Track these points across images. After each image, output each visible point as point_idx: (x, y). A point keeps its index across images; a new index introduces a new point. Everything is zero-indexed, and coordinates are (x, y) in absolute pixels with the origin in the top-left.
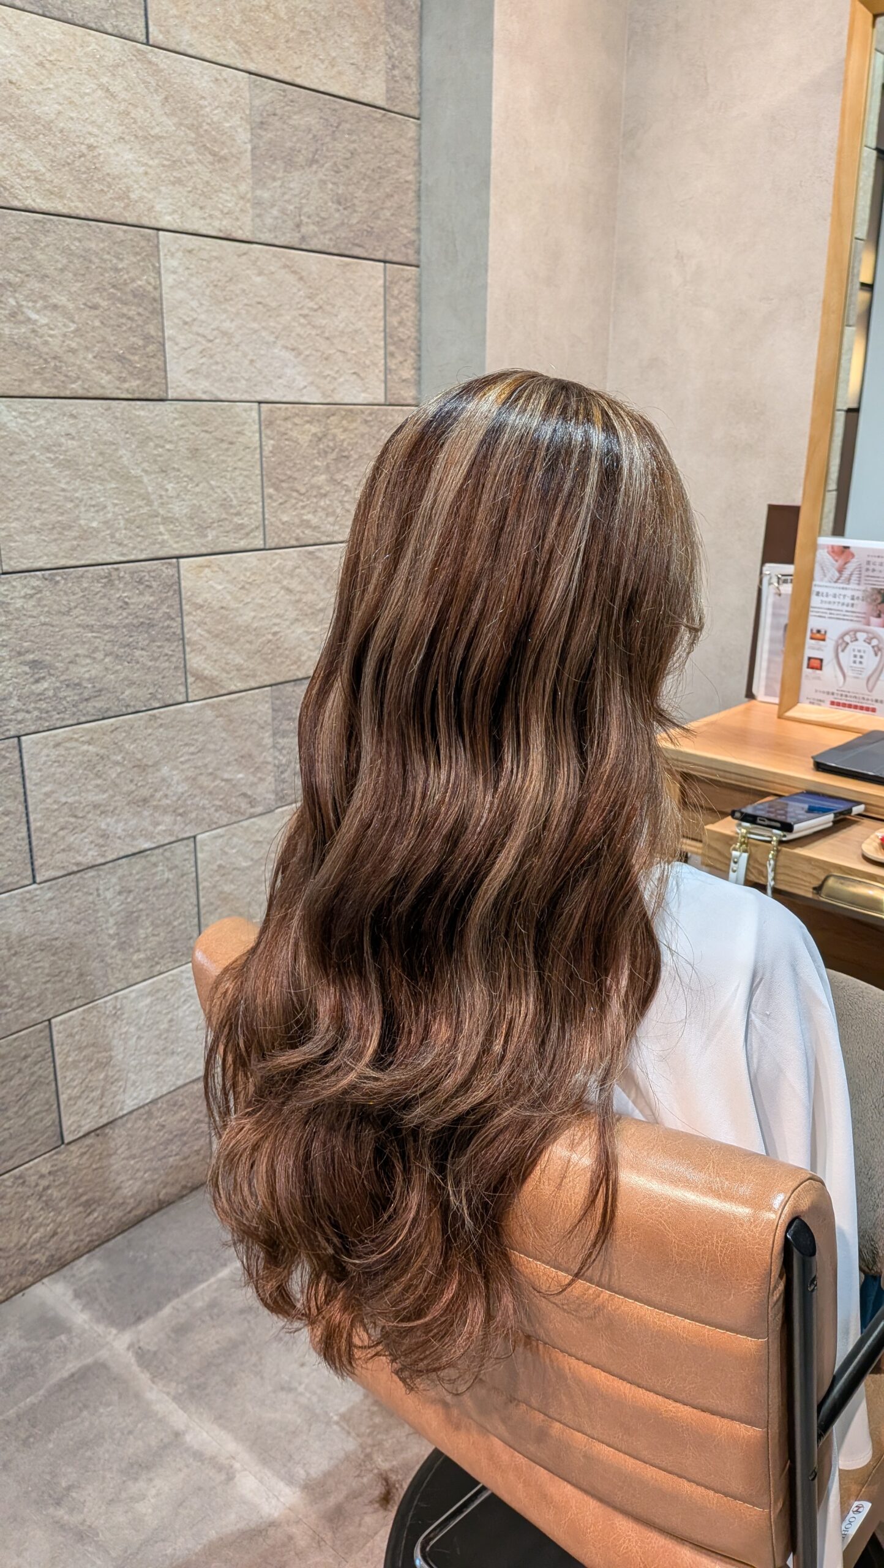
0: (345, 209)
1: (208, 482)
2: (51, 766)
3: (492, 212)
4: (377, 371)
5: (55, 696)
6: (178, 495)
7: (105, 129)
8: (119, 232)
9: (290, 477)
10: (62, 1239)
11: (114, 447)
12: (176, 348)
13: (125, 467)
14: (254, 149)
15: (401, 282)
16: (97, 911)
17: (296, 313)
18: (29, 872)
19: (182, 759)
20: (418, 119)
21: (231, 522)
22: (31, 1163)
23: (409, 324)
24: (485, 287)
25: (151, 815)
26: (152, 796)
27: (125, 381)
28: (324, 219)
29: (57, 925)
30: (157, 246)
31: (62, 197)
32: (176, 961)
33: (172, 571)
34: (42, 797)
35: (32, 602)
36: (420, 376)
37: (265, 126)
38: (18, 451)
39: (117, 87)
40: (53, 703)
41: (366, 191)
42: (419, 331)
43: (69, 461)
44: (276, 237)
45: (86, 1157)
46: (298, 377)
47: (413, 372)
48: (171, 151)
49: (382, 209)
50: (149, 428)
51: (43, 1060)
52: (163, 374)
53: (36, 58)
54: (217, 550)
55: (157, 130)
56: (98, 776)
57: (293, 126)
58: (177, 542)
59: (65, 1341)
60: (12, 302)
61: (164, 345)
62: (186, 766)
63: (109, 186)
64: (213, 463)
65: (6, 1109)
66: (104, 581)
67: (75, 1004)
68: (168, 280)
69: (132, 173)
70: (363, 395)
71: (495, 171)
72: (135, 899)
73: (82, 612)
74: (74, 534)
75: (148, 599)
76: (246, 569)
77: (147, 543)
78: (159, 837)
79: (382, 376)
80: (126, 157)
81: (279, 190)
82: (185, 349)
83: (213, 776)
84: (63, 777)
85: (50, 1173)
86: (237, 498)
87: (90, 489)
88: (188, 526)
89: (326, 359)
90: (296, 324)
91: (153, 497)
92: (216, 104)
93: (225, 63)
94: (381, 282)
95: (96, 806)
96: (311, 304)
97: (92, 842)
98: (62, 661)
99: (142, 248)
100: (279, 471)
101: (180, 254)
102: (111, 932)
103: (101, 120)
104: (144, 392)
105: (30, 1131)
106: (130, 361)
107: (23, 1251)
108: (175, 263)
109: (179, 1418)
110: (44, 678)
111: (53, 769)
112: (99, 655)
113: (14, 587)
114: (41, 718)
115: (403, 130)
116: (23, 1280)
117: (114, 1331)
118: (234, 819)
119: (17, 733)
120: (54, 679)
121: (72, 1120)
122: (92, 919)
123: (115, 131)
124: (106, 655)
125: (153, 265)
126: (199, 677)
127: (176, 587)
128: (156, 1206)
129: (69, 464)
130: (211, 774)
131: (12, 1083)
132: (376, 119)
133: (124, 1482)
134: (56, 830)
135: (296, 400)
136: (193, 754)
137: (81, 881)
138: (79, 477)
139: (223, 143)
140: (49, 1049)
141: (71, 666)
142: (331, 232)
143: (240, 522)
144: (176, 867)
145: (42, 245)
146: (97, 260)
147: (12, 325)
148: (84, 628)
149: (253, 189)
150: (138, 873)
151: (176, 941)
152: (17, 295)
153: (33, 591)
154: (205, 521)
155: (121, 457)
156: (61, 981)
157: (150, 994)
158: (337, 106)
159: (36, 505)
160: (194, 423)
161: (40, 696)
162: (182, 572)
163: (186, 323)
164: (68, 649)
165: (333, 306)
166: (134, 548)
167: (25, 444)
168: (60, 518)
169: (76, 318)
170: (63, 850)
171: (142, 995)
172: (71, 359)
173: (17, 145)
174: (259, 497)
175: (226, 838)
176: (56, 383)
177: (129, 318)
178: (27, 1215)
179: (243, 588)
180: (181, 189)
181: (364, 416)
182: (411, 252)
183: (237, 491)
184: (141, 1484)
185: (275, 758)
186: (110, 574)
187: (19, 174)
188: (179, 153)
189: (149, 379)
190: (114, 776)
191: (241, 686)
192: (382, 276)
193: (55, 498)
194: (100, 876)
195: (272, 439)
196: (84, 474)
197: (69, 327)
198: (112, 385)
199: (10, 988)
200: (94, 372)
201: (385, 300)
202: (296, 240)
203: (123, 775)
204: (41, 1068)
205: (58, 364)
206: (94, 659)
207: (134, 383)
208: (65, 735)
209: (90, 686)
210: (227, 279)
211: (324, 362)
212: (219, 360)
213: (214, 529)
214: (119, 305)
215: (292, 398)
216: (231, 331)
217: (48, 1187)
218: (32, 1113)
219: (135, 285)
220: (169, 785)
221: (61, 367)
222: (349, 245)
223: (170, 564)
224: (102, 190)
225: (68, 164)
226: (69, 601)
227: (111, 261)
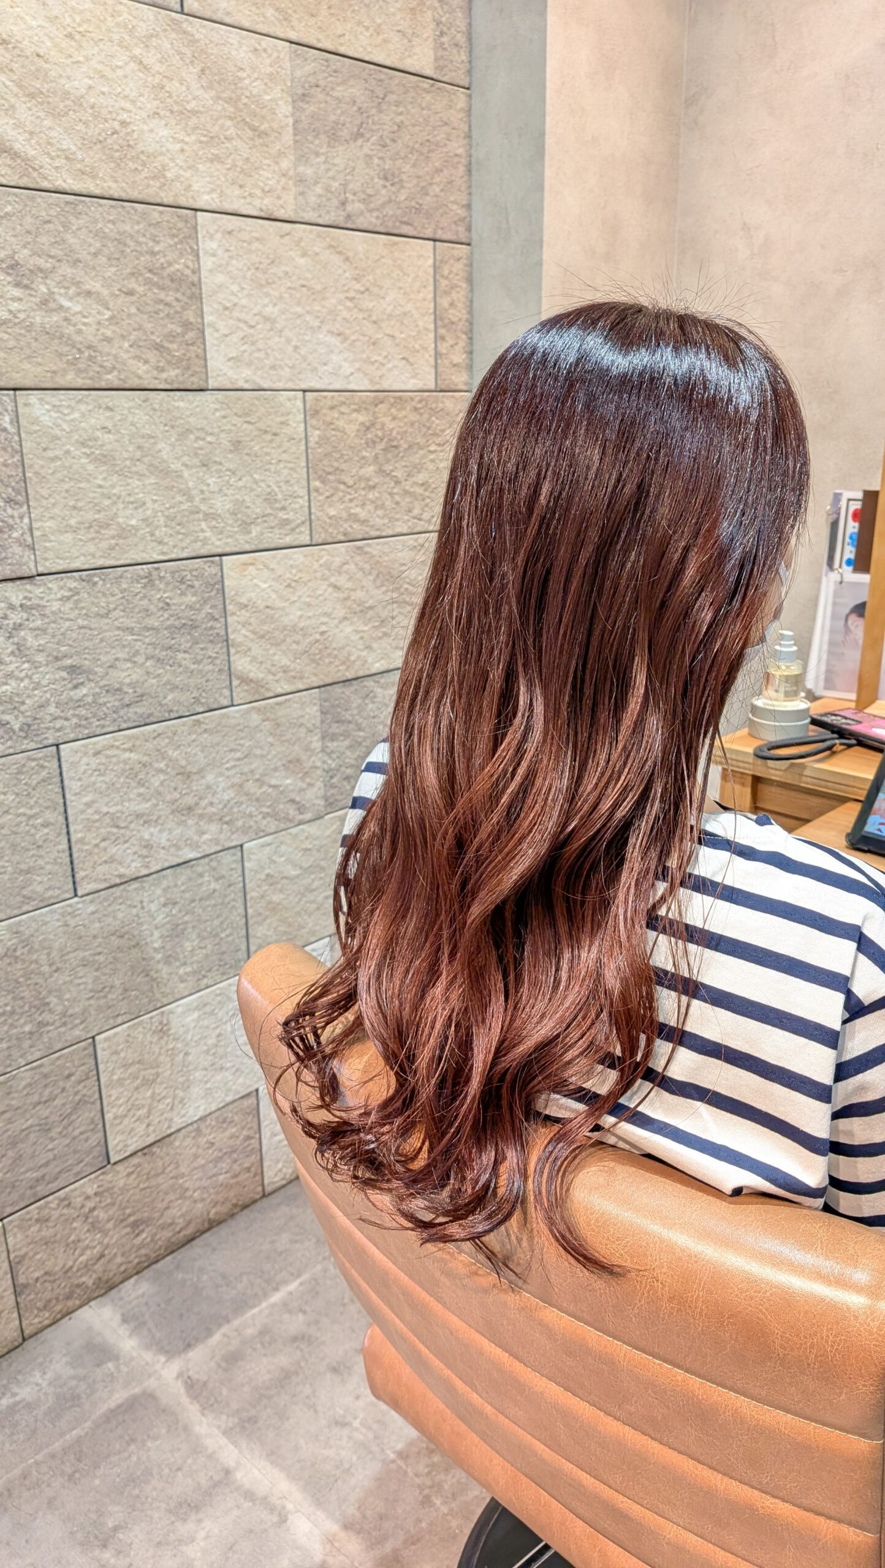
0: (392, 185)
1: (251, 476)
2: (91, 775)
3: (547, 184)
4: (427, 356)
5: (94, 702)
6: (221, 490)
7: (139, 104)
8: (155, 213)
9: (337, 469)
10: (109, 1261)
11: (152, 441)
12: (216, 335)
13: (164, 461)
14: (296, 122)
15: (452, 261)
16: (141, 924)
17: (342, 296)
18: (71, 886)
19: (228, 765)
20: (468, 89)
21: (275, 517)
22: (77, 1184)
23: (460, 305)
24: (540, 264)
25: (197, 823)
26: (197, 804)
27: (163, 370)
28: (370, 196)
29: (99, 940)
30: (195, 228)
31: (94, 177)
32: (223, 974)
33: (214, 570)
34: (82, 807)
35: (69, 605)
36: (471, 360)
37: (308, 99)
38: (52, 446)
39: (151, 59)
40: (93, 710)
41: (414, 166)
43: (105, 456)
44: (320, 216)
45: (133, 1176)
46: (343, 363)
47: (464, 356)
48: (208, 126)
49: (431, 184)
50: (191, 420)
51: (88, 1078)
52: (202, 362)
53: (65, 29)
54: (261, 547)
55: (193, 105)
56: (141, 784)
57: (337, 98)
58: (220, 540)
59: (113, 1369)
60: (43, 289)
61: (203, 332)
62: (232, 772)
63: (144, 165)
64: (256, 456)
65: (50, 1130)
66: (144, 581)
67: (119, 1020)
68: (207, 263)
69: (168, 150)
70: (413, 381)
71: (550, 141)
72: (180, 911)
73: (122, 614)
74: (112, 532)
75: (190, 599)
76: (292, 566)
78: (205, 847)
79: (432, 361)
80: (161, 134)
81: (323, 167)
82: (226, 336)
83: (260, 782)
84: (104, 786)
85: (96, 1194)
86: (282, 492)
87: (128, 484)
88: (230, 522)
89: (374, 344)
90: (342, 308)
91: (194, 492)
92: (256, 75)
93: (264, 32)
94: (431, 262)
95: (138, 816)
96: (358, 286)
97: (135, 853)
98: (101, 666)
99: (180, 230)
100: (325, 462)
101: (218, 236)
102: (156, 945)
103: (134, 94)
104: (182, 383)
105: (75, 1152)
106: (168, 349)
107: (69, 1274)
108: (214, 245)
109: (229, 1453)
110: (82, 683)
111: (93, 779)
112: (140, 659)
113: (50, 589)
114: (80, 726)
115: (451, 101)
116: (70, 1303)
117: (163, 1359)
118: (282, 826)
119: (55, 742)
120: (93, 685)
121: (118, 1138)
122: (136, 933)
123: (149, 106)
124: (147, 659)
125: (191, 248)
126: (245, 680)
127: (219, 586)
128: (206, 1225)
129: (104, 459)
130: (258, 780)
131: (56, 1103)
132: (424, 90)
133: (173, 1523)
134: (98, 841)
135: (342, 388)
136: (239, 759)
137: (124, 894)
138: (117, 472)
139: (263, 117)
140: (93, 1067)
141: (111, 670)
142: (378, 210)
143: (285, 517)
144: (223, 877)
145: (74, 228)
146: (132, 244)
147: (43, 313)
148: (123, 631)
149: (295, 166)
150: (183, 884)
151: (223, 953)
152: (48, 282)
153: (70, 593)
154: (248, 516)
155: (160, 451)
156: (105, 997)
157: (197, 1008)
158: (383, 77)
159: (72, 503)
160: (236, 414)
161: (79, 703)
162: (225, 570)
163: (226, 308)
164: (107, 653)
165: (381, 288)
166: (175, 546)
167: (59, 439)
168: (97, 516)
169: (111, 305)
170: (106, 862)
171: (189, 1010)
172: (105, 347)
173: (46, 122)
174: (305, 491)
175: (274, 846)
176: (91, 374)
177: (167, 304)
178: (72, 1238)
179: (289, 586)
180: (219, 166)
181: (414, 404)
182: (461, 229)
183: (282, 484)
184: (190, 1526)
185: (324, 762)
186: (150, 574)
187: (48, 154)
188: (217, 128)
189: (188, 368)
190: (157, 784)
191: (288, 688)
192: (432, 255)
193: (92, 495)
194: (143, 888)
195: (318, 429)
196: (121, 470)
197: (104, 314)
198: (149, 375)
199: (52, 1005)
200: (131, 361)
201: (435, 280)
202: (341, 218)
203: (166, 783)
204: (85, 1087)
205: (93, 354)
206: (135, 662)
207: (173, 373)
208: (105, 743)
209: (131, 691)
210: (269, 261)
211: (372, 347)
212: (261, 347)
213: (258, 525)
214: (156, 291)
215: (337, 386)
216: (273, 316)
217: (94, 1209)
218: (77, 1132)
219: (172, 269)
220: (215, 793)
221: (95, 357)
222: (397, 224)
223: (212, 562)
224: (136, 169)
225: (100, 142)
226: (108, 603)
227: (146, 244)
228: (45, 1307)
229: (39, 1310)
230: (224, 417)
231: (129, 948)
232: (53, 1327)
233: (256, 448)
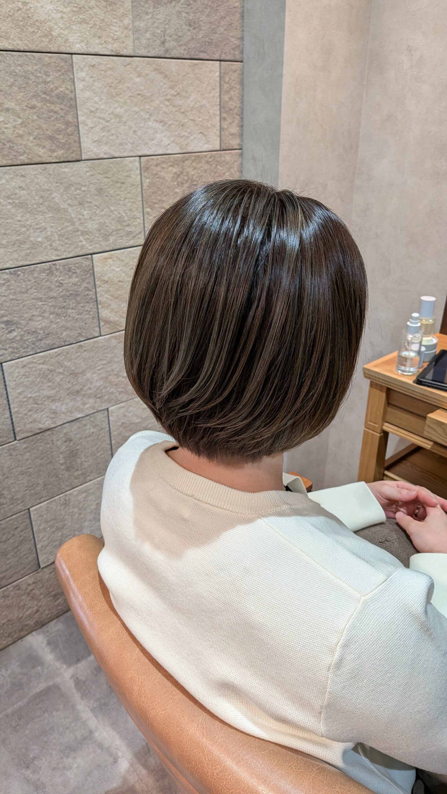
0: (194, 29)
1: (109, 208)
2: (21, 378)
3: (286, 27)
4: (215, 130)
5: (21, 339)
6: (91, 218)
8: (46, 58)
9: (160, 200)
10: (42, 613)
11: (49, 192)
12: (86, 128)
13: (57, 204)
15: (231, 73)
16: (53, 452)
17: (163, 99)
18: (12, 435)
19: (99, 368)
21: (124, 230)
22: (23, 579)
23: (236, 99)
24: (281, 76)
25: (82, 399)
26: (81, 389)
27: (54, 151)
28: (180, 37)
29: (30, 461)
30: (71, 65)
31: (8, 39)
32: (99, 473)
33: (88, 263)
34: (16, 395)
35: (4, 288)
36: (242, 131)
40: (21, 344)
41: (208, 16)
42: (242, 102)
43: (21, 203)
44: (149, 52)
45: (53, 573)
46: (164, 138)
47: (238, 129)
49: (218, 26)
50: (72, 179)
51: (26, 529)
52: (78, 145)
54: (116, 248)
56: (49, 381)
58: (91, 245)
59: (40, 670)
61: (78, 127)
62: (102, 371)
63: (38, 28)
64: (112, 196)
65: (7, 554)
66: (47, 272)
67: (43, 500)
68: (79, 85)
69: (53, 18)
70: (206, 146)
72: (74, 444)
73: (35, 291)
74: (27, 246)
75: (75, 280)
76: (134, 258)
77: (72, 248)
78: (87, 411)
79: (218, 133)
80: (48, 8)
81: (150, 20)
82: (92, 128)
84: (29, 383)
85: (33, 583)
86: (127, 216)
87: (36, 218)
88: (97, 235)
89: (182, 126)
90: (163, 106)
91: (75, 220)
94: (218, 74)
95: (49, 398)
96: (173, 92)
97: (47, 417)
98: (24, 320)
99: (62, 66)
100: (153, 197)
101: (86, 69)
102: (61, 462)
104: (67, 157)
105: (21, 564)
106: (57, 139)
107: (21, 620)
108: (83, 74)
109: (93, 722)
110: (14, 330)
111: (22, 380)
112: (46, 315)
114: (13, 352)
116: (22, 634)
118: (130, 397)
120: (20, 330)
121: (44, 556)
122: (50, 456)
124: (51, 314)
125: (69, 77)
126: (107, 322)
127: (91, 272)
129: (21, 205)
130: (116, 375)
131: (10, 541)
133: (62, 757)
134: (26, 412)
135: (163, 153)
136: (105, 364)
137: (43, 437)
138: (29, 212)
140: (29, 523)
141: (30, 322)
142: (185, 45)
143: (129, 230)
144: (97, 425)
146: (33, 78)
148: (36, 300)
149: (133, 22)
150: (75, 430)
151: (99, 463)
153: (4, 282)
154: (108, 231)
155: (54, 198)
156: (34, 489)
157: (85, 491)
160: (99, 173)
161: (12, 340)
162: (94, 263)
163: (92, 112)
164: (27, 312)
165: (187, 92)
166: (65, 251)
168: (18, 238)
169: (22, 115)
170: (31, 422)
171: (80, 493)
172: (19, 141)
174: (141, 214)
175: (126, 408)
176: (10, 157)
177: (55, 112)
178: (22, 604)
180: (85, 26)
181: (206, 159)
182: (237, 53)
183: (127, 212)
184: (70, 760)
189: (70, 149)
190: (58, 380)
192: (218, 70)
193: (14, 226)
194: (53, 434)
195: (149, 178)
196: (31, 210)
197: (18, 121)
198: (46, 155)
199: (5, 495)
200: (34, 148)
201: (220, 85)
202: (162, 52)
203: (64, 379)
204: (25, 533)
205: (11, 145)
206: (44, 317)
207: (60, 152)
208: (28, 360)
209: (42, 332)
210: (117, 81)
211: (181, 128)
212: (113, 133)
213: (114, 235)
214: (48, 105)
215: (160, 152)
216: (121, 114)
217: (33, 590)
218: (21, 555)
219: (58, 91)
220: (92, 382)
221: (13, 147)
222: (197, 53)
223: (87, 258)
224: (34, 31)
225: (11, 16)
226: (27, 285)
227: (42, 77)
228: (9, 636)
229: (6, 637)
230: (92, 175)
231: (46, 464)
232: (14, 645)
233: (112, 192)
